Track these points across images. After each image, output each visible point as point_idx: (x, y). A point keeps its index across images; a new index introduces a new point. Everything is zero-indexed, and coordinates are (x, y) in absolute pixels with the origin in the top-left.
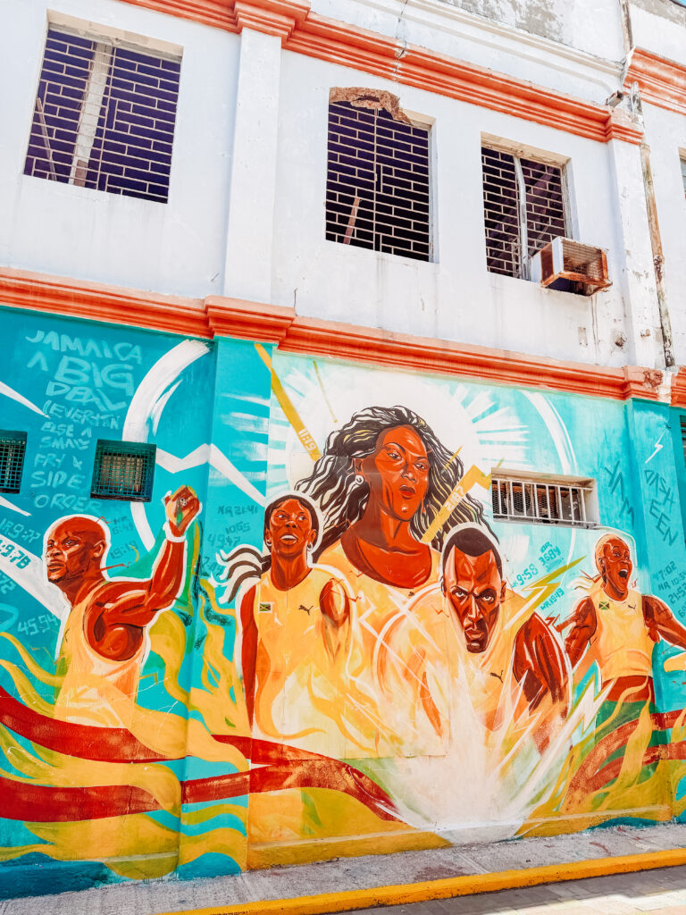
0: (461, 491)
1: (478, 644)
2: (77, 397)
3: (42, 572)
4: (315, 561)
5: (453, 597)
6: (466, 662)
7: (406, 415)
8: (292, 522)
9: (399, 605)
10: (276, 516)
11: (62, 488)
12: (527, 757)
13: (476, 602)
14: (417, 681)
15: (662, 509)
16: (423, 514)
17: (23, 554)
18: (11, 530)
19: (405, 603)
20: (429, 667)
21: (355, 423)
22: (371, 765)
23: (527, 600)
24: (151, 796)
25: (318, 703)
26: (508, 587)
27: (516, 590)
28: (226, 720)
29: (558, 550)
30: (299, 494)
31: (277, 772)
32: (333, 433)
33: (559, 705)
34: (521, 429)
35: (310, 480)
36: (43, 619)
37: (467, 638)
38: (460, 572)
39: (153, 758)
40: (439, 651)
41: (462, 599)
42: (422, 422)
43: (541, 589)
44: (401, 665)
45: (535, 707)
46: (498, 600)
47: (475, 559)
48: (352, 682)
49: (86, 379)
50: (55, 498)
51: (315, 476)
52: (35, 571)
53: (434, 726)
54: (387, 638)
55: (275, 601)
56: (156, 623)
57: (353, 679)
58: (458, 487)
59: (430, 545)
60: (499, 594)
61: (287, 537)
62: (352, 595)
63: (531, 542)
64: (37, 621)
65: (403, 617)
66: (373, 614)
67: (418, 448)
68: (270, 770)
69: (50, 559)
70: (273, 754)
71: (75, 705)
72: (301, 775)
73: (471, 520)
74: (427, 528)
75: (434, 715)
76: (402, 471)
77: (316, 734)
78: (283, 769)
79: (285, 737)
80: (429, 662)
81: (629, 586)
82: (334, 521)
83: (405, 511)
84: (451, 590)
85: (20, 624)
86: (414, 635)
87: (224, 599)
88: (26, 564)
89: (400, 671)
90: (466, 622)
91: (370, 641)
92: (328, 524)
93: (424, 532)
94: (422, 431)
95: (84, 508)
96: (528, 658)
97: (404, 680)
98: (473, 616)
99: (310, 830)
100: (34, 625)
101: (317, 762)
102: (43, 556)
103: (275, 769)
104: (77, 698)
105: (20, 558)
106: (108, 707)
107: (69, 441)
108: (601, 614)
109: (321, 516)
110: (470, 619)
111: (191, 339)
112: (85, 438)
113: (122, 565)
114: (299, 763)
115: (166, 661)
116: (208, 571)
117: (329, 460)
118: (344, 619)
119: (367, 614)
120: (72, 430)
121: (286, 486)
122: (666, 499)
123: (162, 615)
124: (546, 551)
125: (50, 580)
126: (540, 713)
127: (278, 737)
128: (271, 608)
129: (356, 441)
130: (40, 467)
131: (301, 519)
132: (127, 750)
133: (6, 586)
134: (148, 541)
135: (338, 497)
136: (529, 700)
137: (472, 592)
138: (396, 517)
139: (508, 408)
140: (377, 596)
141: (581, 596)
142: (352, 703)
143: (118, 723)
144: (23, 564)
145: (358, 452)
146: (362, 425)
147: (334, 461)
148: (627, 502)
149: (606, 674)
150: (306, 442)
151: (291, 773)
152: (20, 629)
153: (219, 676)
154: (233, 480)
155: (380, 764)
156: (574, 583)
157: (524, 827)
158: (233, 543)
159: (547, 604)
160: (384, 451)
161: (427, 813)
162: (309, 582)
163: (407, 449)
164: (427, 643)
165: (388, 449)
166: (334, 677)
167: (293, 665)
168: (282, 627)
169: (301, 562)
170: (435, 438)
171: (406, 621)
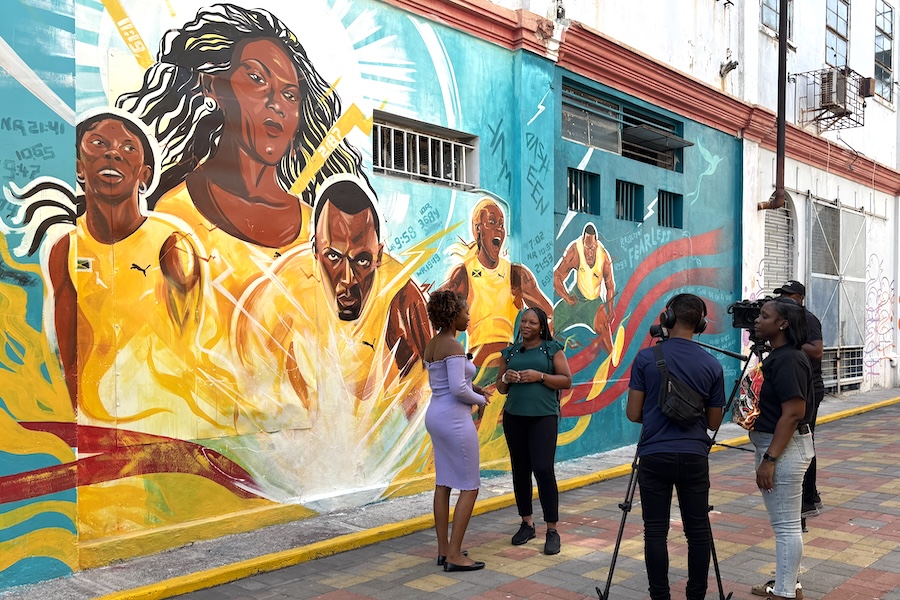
0: (339, 135)
1: (350, 312)
4: (151, 208)
5: (325, 259)
6: (337, 331)
8: (114, 152)
9: (262, 267)
10: (89, 142)
13: (351, 266)
14: (283, 353)
15: (538, 176)
16: (293, 159)
19: (269, 265)
20: (297, 338)
21: (202, 22)
22: (228, 443)
23: (403, 266)
26: (385, 250)
27: (393, 254)
28: (39, 403)
29: (437, 213)
30: (123, 113)
31: (110, 461)
32: (170, 31)
34: (408, 66)
35: (140, 95)
37: (339, 304)
38: (334, 232)
40: (308, 318)
41: (335, 261)
42: (292, 37)
43: (418, 254)
44: (264, 334)
45: (406, 375)
46: (374, 264)
47: (351, 217)
48: (205, 355)
51: (146, 89)
53: (301, 399)
54: (248, 305)
55: (96, 257)
57: (206, 351)
58: (334, 129)
59: (300, 197)
60: (375, 258)
61: (107, 172)
62: (203, 253)
63: (411, 203)
65: (267, 281)
66: (230, 277)
67: (287, 71)
68: (102, 458)
70: (104, 441)
73: (349, 171)
74: (297, 176)
75: (300, 385)
76: (266, 100)
77: (161, 414)
78: (120, 456)
79: (120, 421)
80: (296, 331)
81: (501, 256)
82: (176, 156)
83: (270, 153)
84: (324, 252)
86: (279, 301)
87: (22, 250)
89: (263, 341)
90: (338, 289)
91: (227, 308)
92: (168, 160)
93: (293, 181)
94: (293, 50)
96: (402, 326)
97: (267, 351)
98: (347, 281)
99: (156, 519)
101: (163, 445)
103: (108, 458)
108: (475, 281)
109: (158, 149)
110: (343, 284)
114: (141, 448)
117: (165, 70)
118: (194, 283)
119: (223, 276)
121: (102, 98)
122: (543, 166)
124: (426, 214)
126: (409, 381)
127: (110, 421)
128: (91, 265)
129: (204, 49)
131: (127, 149)
135: (181, 124)
136: (400, 368)
137: (347, 255)
138: (259, 159)
139: (395, 36)
140: (235, 256)
141: (457, 262)
142: (206, 379)
145: (206, 66)
146: (211, 27)
147: (173, 72)
148: (506, 165)
149: (473, 341)
150: (130, 39)
151: (130, 460)
153: (22, 351)
154: (23, 82)
155: (239, 442)
156: (450, 250)
157: (390, 489)
158: (29, 174)
159: (423, 270)
160: (242, 68)
161: (291, 487)
162: (143, 234)
163: (272, 71)
164: (294, 310)
165: (248, 67)
166: (182, 350)
167: (126, 337)
168: (109, 290)
169: (131, 208)
170: (308, 61)
171: (270, 286)
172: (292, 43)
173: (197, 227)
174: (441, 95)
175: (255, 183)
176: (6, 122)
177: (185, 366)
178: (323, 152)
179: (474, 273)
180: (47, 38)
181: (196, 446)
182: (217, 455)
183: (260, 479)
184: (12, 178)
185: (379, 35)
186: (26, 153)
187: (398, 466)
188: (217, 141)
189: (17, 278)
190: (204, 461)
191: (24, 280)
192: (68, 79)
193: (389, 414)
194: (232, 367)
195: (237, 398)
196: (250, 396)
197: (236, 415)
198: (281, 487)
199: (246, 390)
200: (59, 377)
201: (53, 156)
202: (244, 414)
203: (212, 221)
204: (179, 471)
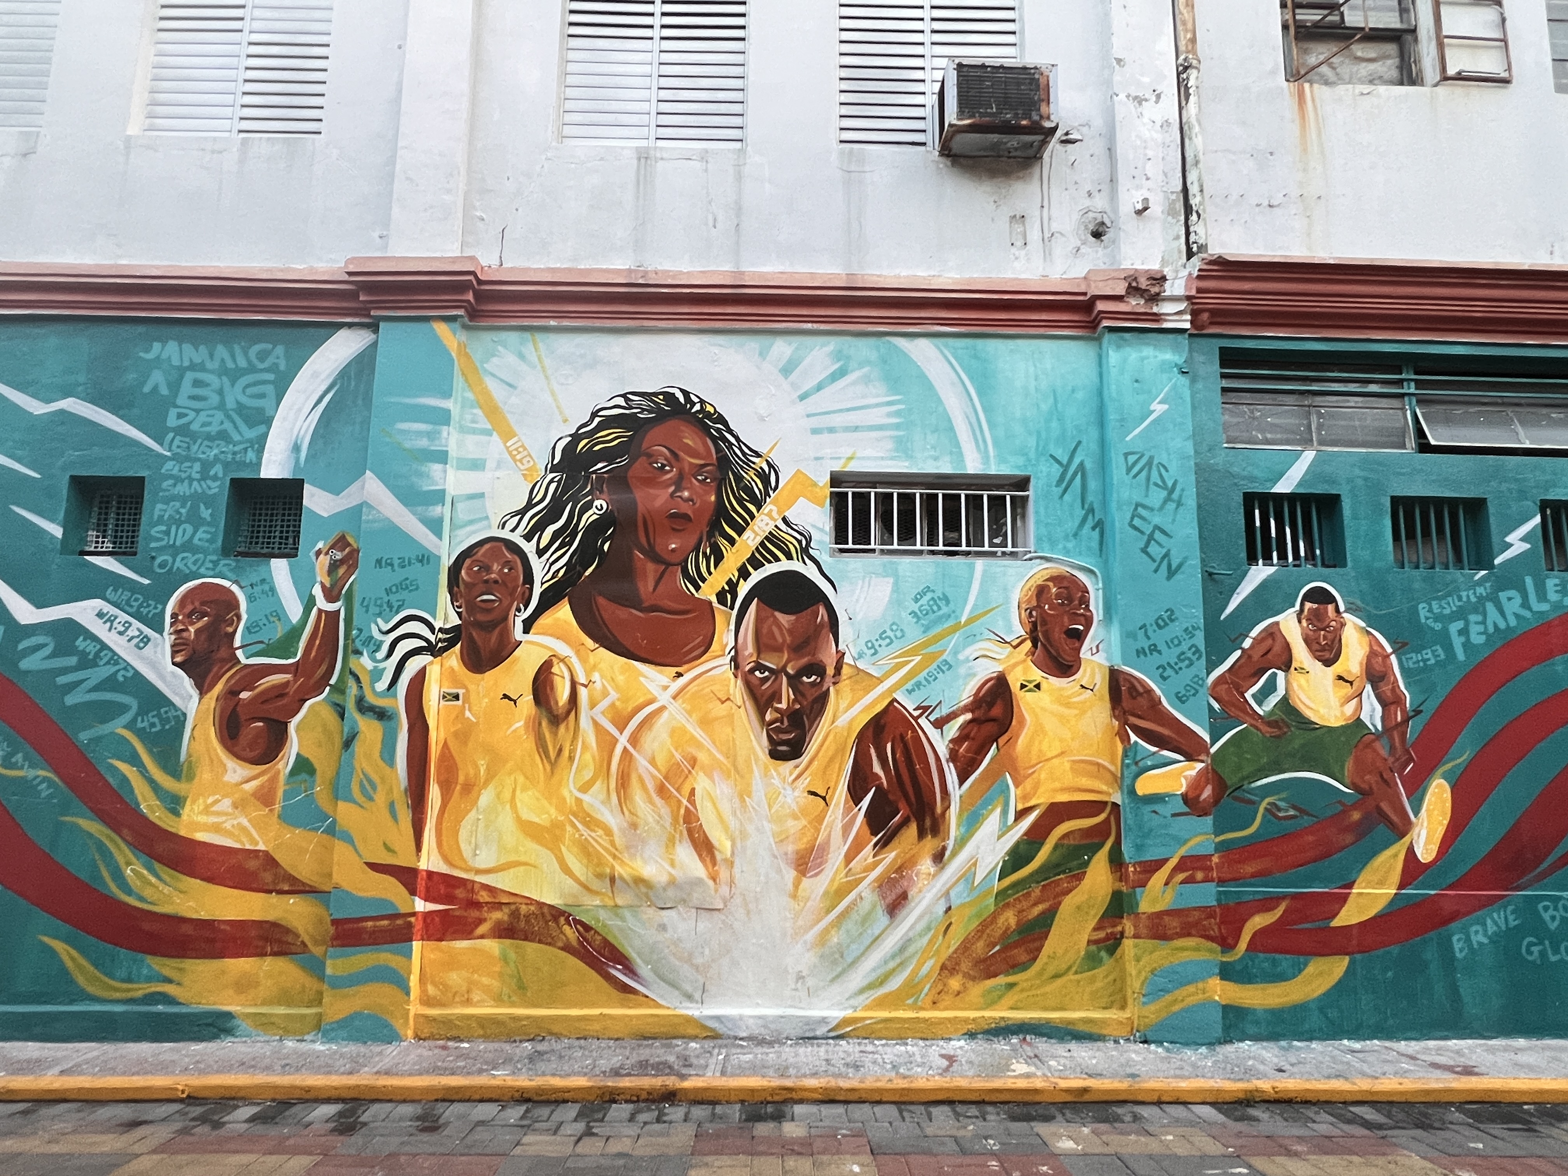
0: (775, 514)
1: (790, 749)
2: (204, 425)
3: (163, 655)
4: (526, 630)
5: (750, 677)
6: (766, 774)
7: (682, 400)
8: (493, 576)
9: (655, 691)
10: (470, 568)
11: (188, 546)
12: (866, 920)
13: (790, 684)
14: (679, 802)
15: (1157, 520)
16: (704, 553)
17: (142, 633)
18: (128, 603)
19: (666, 688)
20: (701, 783)
21: (597, 420)
22: (603, 915)
23: (880, 680)
24: (297, 936)
25: (525, 826)
26: (847, 659)
27: (861, 665)
28: (385, 844)
29: (945, 599)
30: (505, 534)
31: (465, 917)
32: (560, 439)
33: (930, 844)
34: (889, 403)
35: (522, 512)
36: (166, 712)
37: (769, 737)
38: (764, 640)
39: (298, 888)
40: (719, 756)
41: (765, 680)
42: (709, 409)
43: (907, 663)
44: (653, 777)
45: (885, 845)
46: (829, 680)
47: (792, 618)
48: (579, 801)
49: (215, 399)
50: (178, 559)
51: (530, 505)
52: (156, 652)
53: (705, 866)
54: (634, 740)
56: (305, 717)
57: (580, 795)
58: (766, 509)
59: (714, 599)
60: (830, 671)
61: (485, 597)
62: (581, 678)
63: (896, 589)
64: (159, 715)
65: (662, 708)
66: (613, 705)
67: (701, 449)
68: (457, 913)
69: (173, 637)
70: (460, 893)
71: (203, 819)
72: (499, 923)
73: (789, 557)
74: (710, 573)
75: (704, 847)
76: (672, 489)
77: (522, 868)
78: (474, 914)
79: (478, 872)
80: (701, 774)
81: (1085, 653)
82: (558, 571)
83: (673, 550)
84: (747, 668)
85: (140, 719)
86: (677, 734)
87: (382, 685)
88: (146, 644)
89: (651, 786)
90: (770, 715)
91: (607, 743)
92: (549, 577)
93: (704, 580)
94: (710, 423)
95: (213, 569)
96: (877, 768)
97: (658, 800)
98: (783, 706)
99: (510, 997)
100: (156, 720)
101: (524, 907)
102: (165, 634)
103: (463, 913)
104: (207, 811)
105: (138, 636)
106: (245, 822)
107: (195, 483)
108: (1025, 701)
109: (538, 566)
110: (777, 710)
111: (350, 325)
112: (215, 478)
113: (262, 642)
114: (499, 906)
115: (317, 765)
116: (360, 648)
117: (552, 481)
118: (568, 713)
119: (604, 704)
120: (199, 469)
121: (485, 523)
122: (1168, 499)
123: (311, 706)
124: (924, 600)
125: (174, 664)
126: (893, 855)
127: (468, 870)
128: (461, 697)
129: (597, 448)
130: (160, 521)
131: (506, 571)
132: (267, 877)
133: (122, 672)
134: (294, 611)
135: (564, 536)
136: (875, 834)
137: (783, 670)
138: (656, 558)
139: (866, 370)
140: (621, 678)
141: (986, 670)
142: (578, 830)
143: (257, 844)
144: (142, 645)
145: (600, 465)
146: (609, 422)
147: (559, 482)
148: (1090, 511)
149: (1025, 797)
150: (518, 457)
151: (485, 920)
152: (140, 725)
153: (374, 787)
154: (397, 521)
155: (617, 915)
156: (972, 651)
157: (846, 1022)
158: (394, 609)
159: (918, 685)
160: (642, 460)
162: (517, 659)
163: (681, 454)
164: (699, 746)
165: (649, 456)
166: (551, 793)
167: (491, 775)
168: (477, 723)
169: (506, 633)
170: (730, 431)
171: (665, 715)
172: (709, 415)
173: (578, 648)
174: (951, 429)
175: (651, 589)
176: (379, 562)
177: (554, 813)
178: (750, 540)
179: (1023, 686)
180: (420, 475)
181: (562, 913)
182: (587, 928)
183: (644, 970)
184: (379, 615)
185: (841, 373)
186: (394, 589)
187: (870, 987)
188: (606, 547)
189: (375, 713)
190: (570, 933)
191: (381, 715)
192: (438, 510)
193: (854, 903)
194: (612, 819)
195: (615, 857)
196: (633, 856)
197: (613, 880)
198: (673, 985)
199: (628, 848)
200: (405, 817)
201: (417, 589)
202: (622, 878)
203: (595, 639)
204: (540, 942)
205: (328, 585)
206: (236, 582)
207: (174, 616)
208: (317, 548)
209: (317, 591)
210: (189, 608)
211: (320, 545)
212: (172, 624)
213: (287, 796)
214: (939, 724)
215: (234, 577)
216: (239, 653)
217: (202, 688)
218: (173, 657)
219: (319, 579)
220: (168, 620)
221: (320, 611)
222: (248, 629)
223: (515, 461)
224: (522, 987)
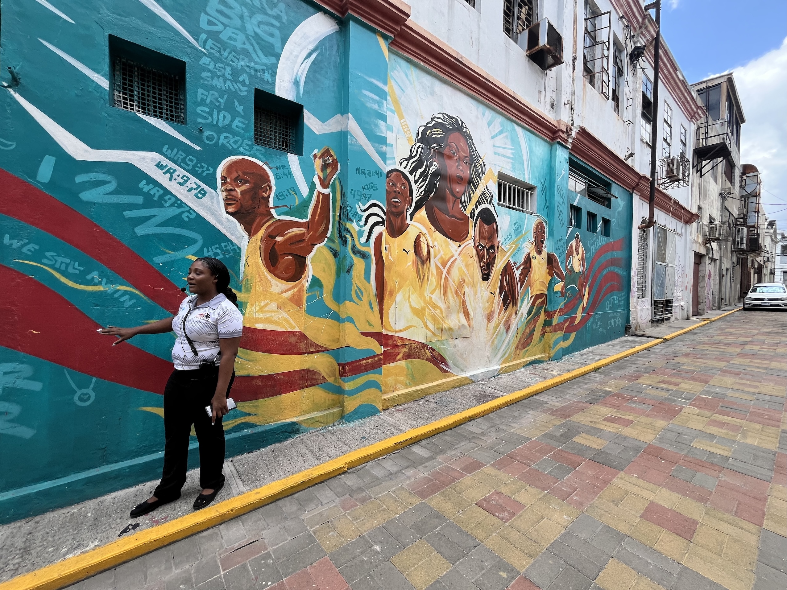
0: (484, 184)
1: (486, 277)
2: (230, 38)
3: (219, 204)
4: (411, 219)
6: (481, 286)
7: (460, 124)
8: (398, 189)
9: (454, 252)
10: (388, 183)
11: (228, 128)
12: (502, 335)
13: (487, 252)
14: (461, 297)
15: (561, 207)
16: (467, 196)
17: (199, 187)
18: (184, 160)
19: (457, 251)
20: (466, 289)
21: (434, 122)
22: (438, 344)
23: (507, 253)
24: (320, 374)
25: (413, 310)
26: (500, 245)
28: (368, 322)
29: (520, 226)
31: (393, 353)
32: (421, 126)
33: (515, 308)
34: (511, 149)
35: (409, 159)
36: (226, 246)
37: (482, 272)
38: (481, 234)
39: (319, 349)
40: (470, 279)
41: (481, 250)
42: (468, 132)
43: (512, 247)
44: (454, 287)
45: (506, 310)
46: (496, 251)
47: (488, 227)
48: (430, 298)
49: (238, 22)
50: (222, 137)
51: (410, 157)
52: (212, 203)
53: (467, 321)
54: (448, 272)
55: (390, 245)
56: (315, 255)
57: (431, 295)
58: (483, 181)
59: (469, 215)
60: (496, 248)
61: (395, 200)
62: (431, 244)
63: (511, 221)
64: (220, 248)
65: (456, 259)
66: (442, 256)
67: (465, 149)
68: (390, 351)
69: (225, 194)
70: (390, 342)
71: (260, 315)
72: (405, 353)
73: (488, 203)
74: (468, 205)
75: (467, 314)
76: (457, 164)
77: (412, 328)
78: (396, 350)
79: (397, 332)
80: (466, 286)
81: (543, 248)
82: (421, 192)
83: (458, 192)
85: (205, 249)
86: (460, 269)
87: (363, 240)
88: (204, 195)
89: (453, 291)
90: (482, 265)
91: (440, 273)
92: (418, 194)
93: (467, 207)
94: (467, 137)
95: (250, 151)
96: (505, 284)
97: (455, 296)
98: (485, 260)
99: (410, 384)
100: (218, 251)
101: (413, 345)
102: (218, 190)
103: (392, 351)
104: (261, 310)
105: (196, 189)
106: (286, 316)
107: (228, 82)
108: (533, 262)
109: (414, 187)
110: (484, 262)
111: (326, 12)
112: (243, 83)
113: (286, 206)
114: (404, 346)
115: (323, 282)
116: (352, 218)
117: (419, 147)
118: (427, 259)
119: (438, 256)
120: (230, 73)
121: (393, 160)
122: (563, 203)
123: (318, 249)
124: (516, 226)
125: (227, 213)
126: (507, 313)
127: (393, 331)
128: (387, 249)
129: (434, 136)
130: (203, 102)
131: (403, 187)
132: (302, 345)
133: (187, 214)
134: (304, 190)
135: (424, 175)
136: (504, 306)
137: (485, 246)
138: (453, 195)
139: (507, 134)
140: (444, 245)
141: (526, 251)
142: (431, 310)
143: (294, 328)
144: (200, 196)
145: (435, 145)
146: (437, 125)
147: (422, 148)
148: (546, 202)
149: (532, 293)
151: (400, 353)
152: (206, 254)
153: (362, 293)
154: (365, 148)
155: (442, 343)
156: (525, 245)
157: (501, 369)
158: (367, 199)
159: (514, 255)
160: (448, 147)
161: (462, 367)
162: (408, 233)
163: (460, 150)
164: (465, 275)
165: (450, 146)
166: (422, 296)
167: (400, 287)
168: (394, 263)
169: (403, 219)
170: (474, 145)
171: (457, 262)
172: (468, 135)
173: (429, 230)
174: (523, 165)
175: (451, 207)
176: (358, 170)
177: (422, 304)
179: (533, 257)
180: (376, 125)
181: (426, 345)
182: (434, 350)
183: (450, 363)
184: (360, 200)
185: (501, 132)
186: (366, 187)
187: (502, 357)
188: (437, 185)
189: (361, 254)
190: (428, 353)
191: (364, 256)
192: (384, 148)
193: (499, 330)
194: (442, 305)
195: (443, 320)
196: (448, 319)
197: (442, 330)
198: (458, 367)
199: (447, 316)
200: (376, 307)
201: (377, 189)
202: (445, 328)
203: (435, 227)
204: (419, 358)
205: (322, 177)
206: (265, 163)
207: (224, 178)
208: (314, 153)
209: (316, 180)
210: (235, 175)
211: (316, 151)
212: (223, 184)
213: (309, 299)
214: (517, 269)
215: (264, 160)
216: (273, 211)
217: (251, 231)
218: (226, 209)
219: (316, 173)
220: (219, 181)
221: (319, 193)
222: (277, 196)
223: (404, 131)
224: (414, 378)
